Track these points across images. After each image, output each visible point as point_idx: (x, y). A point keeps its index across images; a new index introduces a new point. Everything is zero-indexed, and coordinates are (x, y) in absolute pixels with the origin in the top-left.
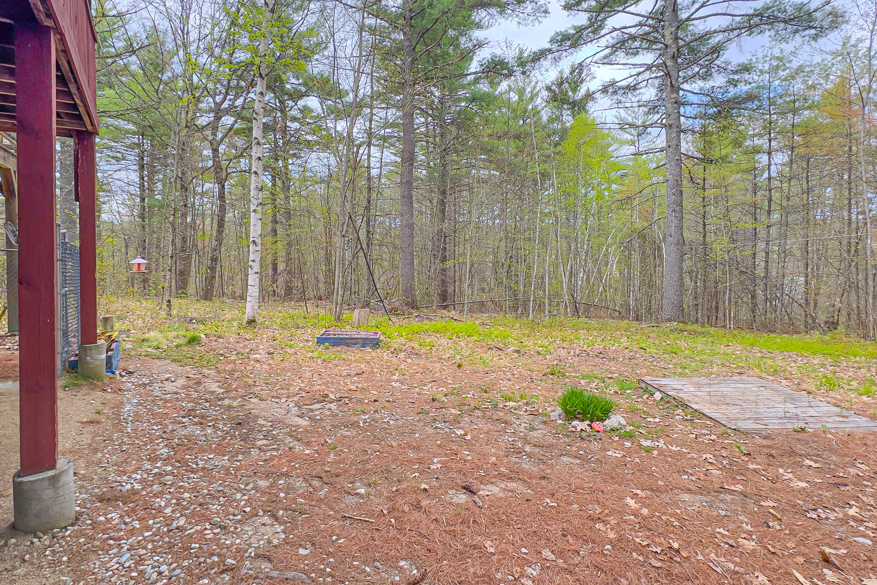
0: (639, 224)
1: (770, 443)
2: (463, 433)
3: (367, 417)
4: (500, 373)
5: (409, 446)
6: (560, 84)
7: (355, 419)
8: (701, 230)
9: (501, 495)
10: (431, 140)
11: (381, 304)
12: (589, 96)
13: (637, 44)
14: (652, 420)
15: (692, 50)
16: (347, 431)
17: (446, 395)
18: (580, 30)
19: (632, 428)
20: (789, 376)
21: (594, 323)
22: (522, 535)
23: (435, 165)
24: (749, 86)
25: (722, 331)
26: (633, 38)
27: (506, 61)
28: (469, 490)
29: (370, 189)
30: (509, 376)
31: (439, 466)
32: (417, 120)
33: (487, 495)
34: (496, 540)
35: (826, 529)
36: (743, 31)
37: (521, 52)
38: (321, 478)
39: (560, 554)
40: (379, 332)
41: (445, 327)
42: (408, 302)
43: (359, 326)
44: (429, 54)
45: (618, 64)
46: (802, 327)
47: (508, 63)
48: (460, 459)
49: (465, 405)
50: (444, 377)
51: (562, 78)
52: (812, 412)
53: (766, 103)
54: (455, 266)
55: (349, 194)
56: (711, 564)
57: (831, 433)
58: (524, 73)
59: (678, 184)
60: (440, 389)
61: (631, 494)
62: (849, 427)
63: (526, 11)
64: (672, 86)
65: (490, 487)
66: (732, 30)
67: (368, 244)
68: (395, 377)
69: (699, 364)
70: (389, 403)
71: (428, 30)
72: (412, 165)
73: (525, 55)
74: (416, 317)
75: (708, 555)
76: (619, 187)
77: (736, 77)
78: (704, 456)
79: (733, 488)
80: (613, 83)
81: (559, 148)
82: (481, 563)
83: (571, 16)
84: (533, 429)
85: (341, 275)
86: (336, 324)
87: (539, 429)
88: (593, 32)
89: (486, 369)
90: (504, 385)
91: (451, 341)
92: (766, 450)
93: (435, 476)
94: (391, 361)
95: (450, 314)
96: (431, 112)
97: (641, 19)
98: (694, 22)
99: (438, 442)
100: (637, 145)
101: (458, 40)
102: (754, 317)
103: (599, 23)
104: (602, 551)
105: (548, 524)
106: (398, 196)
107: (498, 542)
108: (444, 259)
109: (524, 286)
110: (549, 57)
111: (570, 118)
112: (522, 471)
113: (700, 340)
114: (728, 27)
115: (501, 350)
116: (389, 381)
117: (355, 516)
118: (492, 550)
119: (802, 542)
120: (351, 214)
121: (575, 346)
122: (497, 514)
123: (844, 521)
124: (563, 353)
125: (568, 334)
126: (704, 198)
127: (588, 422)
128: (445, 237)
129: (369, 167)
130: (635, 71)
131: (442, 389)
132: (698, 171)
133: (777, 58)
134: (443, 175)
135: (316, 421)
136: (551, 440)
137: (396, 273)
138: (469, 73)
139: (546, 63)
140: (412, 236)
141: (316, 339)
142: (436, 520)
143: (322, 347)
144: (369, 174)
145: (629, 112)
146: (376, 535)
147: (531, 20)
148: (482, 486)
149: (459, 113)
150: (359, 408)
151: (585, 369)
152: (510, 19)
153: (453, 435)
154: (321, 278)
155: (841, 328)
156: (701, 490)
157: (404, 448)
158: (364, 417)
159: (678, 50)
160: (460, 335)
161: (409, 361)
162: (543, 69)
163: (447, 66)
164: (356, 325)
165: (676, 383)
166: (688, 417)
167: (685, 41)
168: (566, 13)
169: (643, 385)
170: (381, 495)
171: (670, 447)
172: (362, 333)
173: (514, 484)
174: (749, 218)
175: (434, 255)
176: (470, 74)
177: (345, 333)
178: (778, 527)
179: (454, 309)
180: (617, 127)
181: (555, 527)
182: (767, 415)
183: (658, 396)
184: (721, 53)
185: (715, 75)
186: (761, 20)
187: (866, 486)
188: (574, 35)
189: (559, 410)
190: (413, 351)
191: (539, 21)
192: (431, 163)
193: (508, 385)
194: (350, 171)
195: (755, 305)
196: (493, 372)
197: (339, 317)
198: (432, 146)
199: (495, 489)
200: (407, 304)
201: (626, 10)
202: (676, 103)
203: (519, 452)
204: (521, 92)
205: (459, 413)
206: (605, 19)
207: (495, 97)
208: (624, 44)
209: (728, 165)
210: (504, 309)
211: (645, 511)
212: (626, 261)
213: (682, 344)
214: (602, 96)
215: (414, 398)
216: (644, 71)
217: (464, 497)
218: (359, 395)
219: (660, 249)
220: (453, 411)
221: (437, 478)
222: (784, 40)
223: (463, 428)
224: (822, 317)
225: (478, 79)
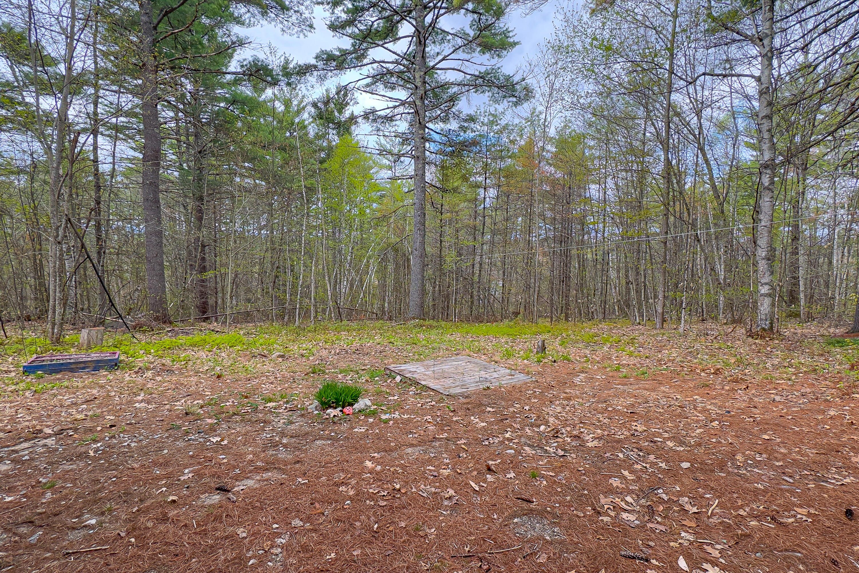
0: (394, 239)
1: (467, 400)
2: (219, 439)
3: (99, 445)
4: (262, 378)
5: (155, 463)
6: (326, 103)
7: (83, 450)
8: (439, 245)
9: (257, 486)
10: (183, 138)
11: (120, 321)
12: (353, 119)
13: (394, 79)
14: (392, 398)
15: (436, 96)
16: (71, 464)
17: (202, 407)
18: (344, 53)
19: (375, 407)
20: (486, 353)
21: (354, 325)
22: (274, 515)
23: (189, 166)
24: (474, 134)
25: (449, 324)
26: (390, 73)
27: (270, 67)
28: (222, 489)
29: (98, 187)
30: (272, 378)
31: (190, 475)
32: (163, 113)
33: (242, 490)
34: (248, 525)
35: (492, 449)
36: (471, 88)
37: (287, 62)
38: (31, 522)
39: (309, 519)
40: (118, 352)
41: (205, 340)
42: (158, 317)
43: (89, 347)
44: (176, 38)
45: (377, 94)
46: (500, 317)
47: (272, 70)
48: (215, 464)
49: (223, 413)
50: (201, 389)
51: (328, 96)
52: (495, 375)
53: (484, 149)
54: (216, 277)
55: (65, 191)
56: (421, 493)
57: (504, 387)
58: (289, 84)
59: (422, 208)
60: (195, 402)
61: (370, 458)
62: (513, 382)
63: (290, 19)
64: (420, 123)
65: (245, 482)
66: (464, 85)
67: (99, 253)
68: (140, 398)
69: (431, 350)
70: (130, 426)
71: (173, 10)
72: (158, 164)
73: (291, 66)
74: (168, 331)
75: (419, 486)
76: (379, 206)
77: (466, 125)
78: (425, 418)
79: (441, 436)
80: (373, 111)
81: (325, 165)
82: (232, 549)
83: (336, 38)
84: (291, 423)
85: (58, 290)
86: (54, 348)
87: (297, 422)
88: (357, 58)
89: (249, 376)
90: (266, 389)
91: (211, 353)
92: (465, 406)
93: (186, 486)
94: (134, 382)
95: (211, 327)
96: (181, 106)
97: (397, 57)
98: (438, 71)
99: (191, 453)
100: (393, 170)
101: (213, 31)
102: (471, 312)
103: (362, 52)
104: (343, 507)
105: (298, 499)
106: (140, 198)
107: (250, 527)
108: (203, 269)
109: (291, 295)
110: (315, 73)
111: (336, 137)
112: (278, 460)
113: (434, 331)
114: (461, 82)
115: (265, 356)
116: (130, 402)
117: (82, 549)
118: (244, 535)
119: (477, 462)
120: (70, 216)
121: (336, 346)
122: (251, 503)
123: (502, 443)
124: (324, 353)
125: (331, 336)
126: (441, 220)
127: (340, 408)
128: (203, 246)
129: (96, 161)
130: (391, 104)
131: (198, 402)
132: (438, 198)
133: (493, 115)
134: (200, 179)
135: (23, 463)
136: (308, 429)
137: (141, 285)
138: (228, 71)
139: (312, 79)
140: (160, 244)
141: (22, 369)
142: (185, 526)
143: (32, 376)
144: (97, 170)
145: (388, 140)
146: (111, 559)
147: (296, 30)
148: (237, 483)
149: (218, 113)
150: (89, 436)
151: (343, 365)
152: (273, 23)
153: (208, 443)
154: (29, 292)
155: (520, 317)
156: (421, 443)
157: (149, 467)
158: (95, 446)
159: (425, 93)
160: (221, 346)
161: (159, 378)
162: (309, 84)
163: (200, 59)
164: (85, 347)
165: (412, 366)
166: (418, 392)
167: (430, 86)
168: (331, 33)
169: (388, 372)
170: (117, 519)
171: (402, 416)
172: (93, 355)
173: (270, 474)
174: (471, 238)
175: (191, 265)
176: (229, 73)
177: (68, 357)
178: (465, 456)
179: (216, 320)
180: (378, 152)
181: (305, 500)
182: (469, 381)
183: (398, 378)
184: (456, 102)
185: (451, 119)
186: (483, 82)
187: (517, 417)
188: (339, 57)
189: (316, 403)
190: (164, 368)
191: (304, 34)
192: (185, 165)
193: (270, 388)
194: (66, 163)
195: (472, 302)
196: (256, 378)
197: (58, 339)
198: (185, 145)
199: (250, 483)
200: (157, 319)
201: (386, 46)
202: (422, 138)
203: (275, 445)
204: (287, 103)
205: (216, 421)
206: (367, 49)
207: (259, 103)
208: (383, 77)
209: (458, 195)
210: (270, 318)
211: (379, 468)
212: (382, 271)
213: (421, 336)
214: (364, 121)
215: (163, 415)
216: (399, 106)
217: (218, 497)
218: (88, 424)
219: (408, 260)
220: (209, 421)
221: (187, 487)
222: (497, 102)
223: (219, 435)
224: (511, 309)
225: (238, 80)
